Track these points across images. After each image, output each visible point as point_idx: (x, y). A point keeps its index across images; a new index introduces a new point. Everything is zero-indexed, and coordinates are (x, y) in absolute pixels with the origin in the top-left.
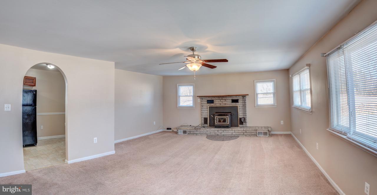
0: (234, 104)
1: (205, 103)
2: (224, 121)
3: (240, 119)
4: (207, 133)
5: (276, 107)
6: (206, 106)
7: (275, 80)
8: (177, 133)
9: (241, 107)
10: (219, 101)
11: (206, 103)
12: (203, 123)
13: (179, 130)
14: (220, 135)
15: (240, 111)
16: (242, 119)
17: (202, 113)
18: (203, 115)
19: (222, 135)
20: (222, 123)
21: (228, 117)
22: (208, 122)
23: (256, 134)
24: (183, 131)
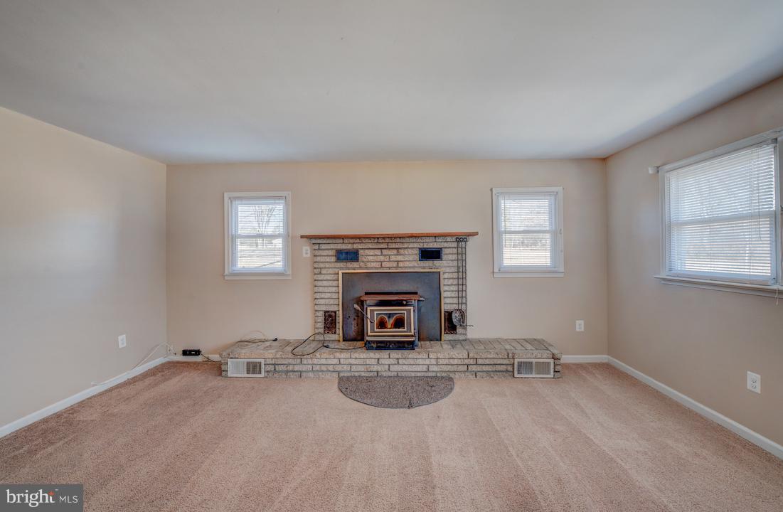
0: (428, 266)
1: (328, 259)
2: (399, 323)
3: (449, 315)
4: (339, 368)
5: (562, 275)
6: (331, 271)
7: (559, 189)
8: (224, 373)
9: (451, 276)
10: (378, 252)
11: (333, 259)
12: (322, 331)
13: (229, 361)
14: (384, 374)
15: (446, 288)
16: (453, 315)
17: (318, 296)
18: (322, 302)
19: (392, 374)
20: (390, 333)
21: (412, 308)
22: (340, 325)
23: (510, 368)
24: (248, 363)
